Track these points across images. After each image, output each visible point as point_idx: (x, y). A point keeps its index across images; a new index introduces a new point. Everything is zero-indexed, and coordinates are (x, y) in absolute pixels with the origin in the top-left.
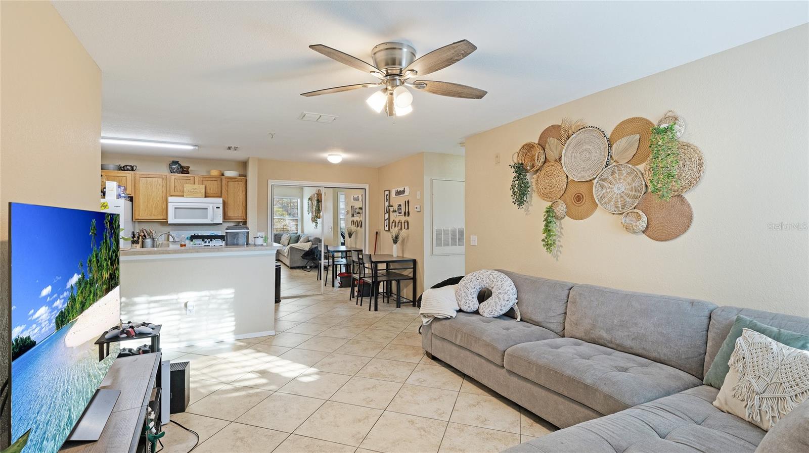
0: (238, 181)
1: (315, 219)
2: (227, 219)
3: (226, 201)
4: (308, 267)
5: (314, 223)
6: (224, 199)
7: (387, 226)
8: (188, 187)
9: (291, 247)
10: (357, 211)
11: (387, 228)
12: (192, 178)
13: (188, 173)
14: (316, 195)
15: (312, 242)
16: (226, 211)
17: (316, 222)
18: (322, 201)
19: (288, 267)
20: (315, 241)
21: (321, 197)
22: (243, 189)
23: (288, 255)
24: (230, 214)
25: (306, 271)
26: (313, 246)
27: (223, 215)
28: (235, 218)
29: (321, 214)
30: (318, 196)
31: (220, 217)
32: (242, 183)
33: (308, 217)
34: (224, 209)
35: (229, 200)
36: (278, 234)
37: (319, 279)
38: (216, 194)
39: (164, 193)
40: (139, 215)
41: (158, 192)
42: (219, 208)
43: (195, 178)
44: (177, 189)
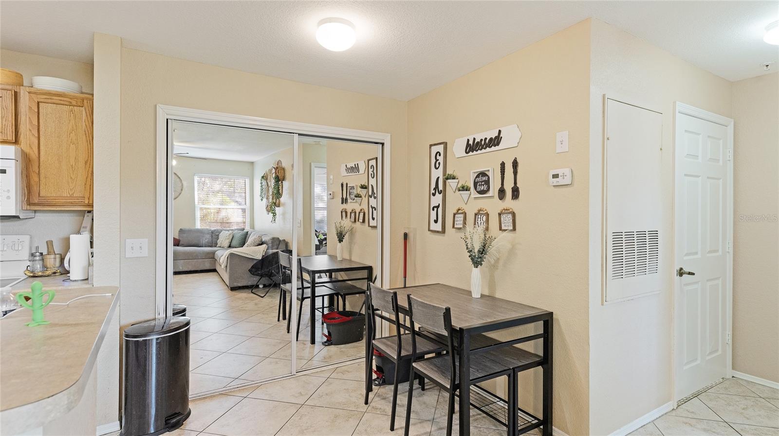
0: (71, 105)
1: (272, 208)
2: (34, 204)
3: (33, 154)
4: (261, 286)
5: (271, 215)
7: (436, 221)
9: (232, 255)
10: (355, 192)
11: (438, 227)
14: (274, 171)
15: (267, 244)
16: (32, 182)
17: (274, 213)
18: (284, 179)
19: (227, 286)
20: (272, 243)
21: (283, 171)
22: (88, 125)
23: (226, 266)
24: (47, 190)
25: (257, 295)
26: (271, 251)
27: (23, 194)
28: (61, 201)
29: (282, 199)
30: (277, 172)
31: (8, 198)
32: (82, 111)
33: (261, 205)
34: (24, 176)
35: (42, 153)
36: (215, 230)
37: (281, 318)
38: (1, 134)
42: (2, 171)
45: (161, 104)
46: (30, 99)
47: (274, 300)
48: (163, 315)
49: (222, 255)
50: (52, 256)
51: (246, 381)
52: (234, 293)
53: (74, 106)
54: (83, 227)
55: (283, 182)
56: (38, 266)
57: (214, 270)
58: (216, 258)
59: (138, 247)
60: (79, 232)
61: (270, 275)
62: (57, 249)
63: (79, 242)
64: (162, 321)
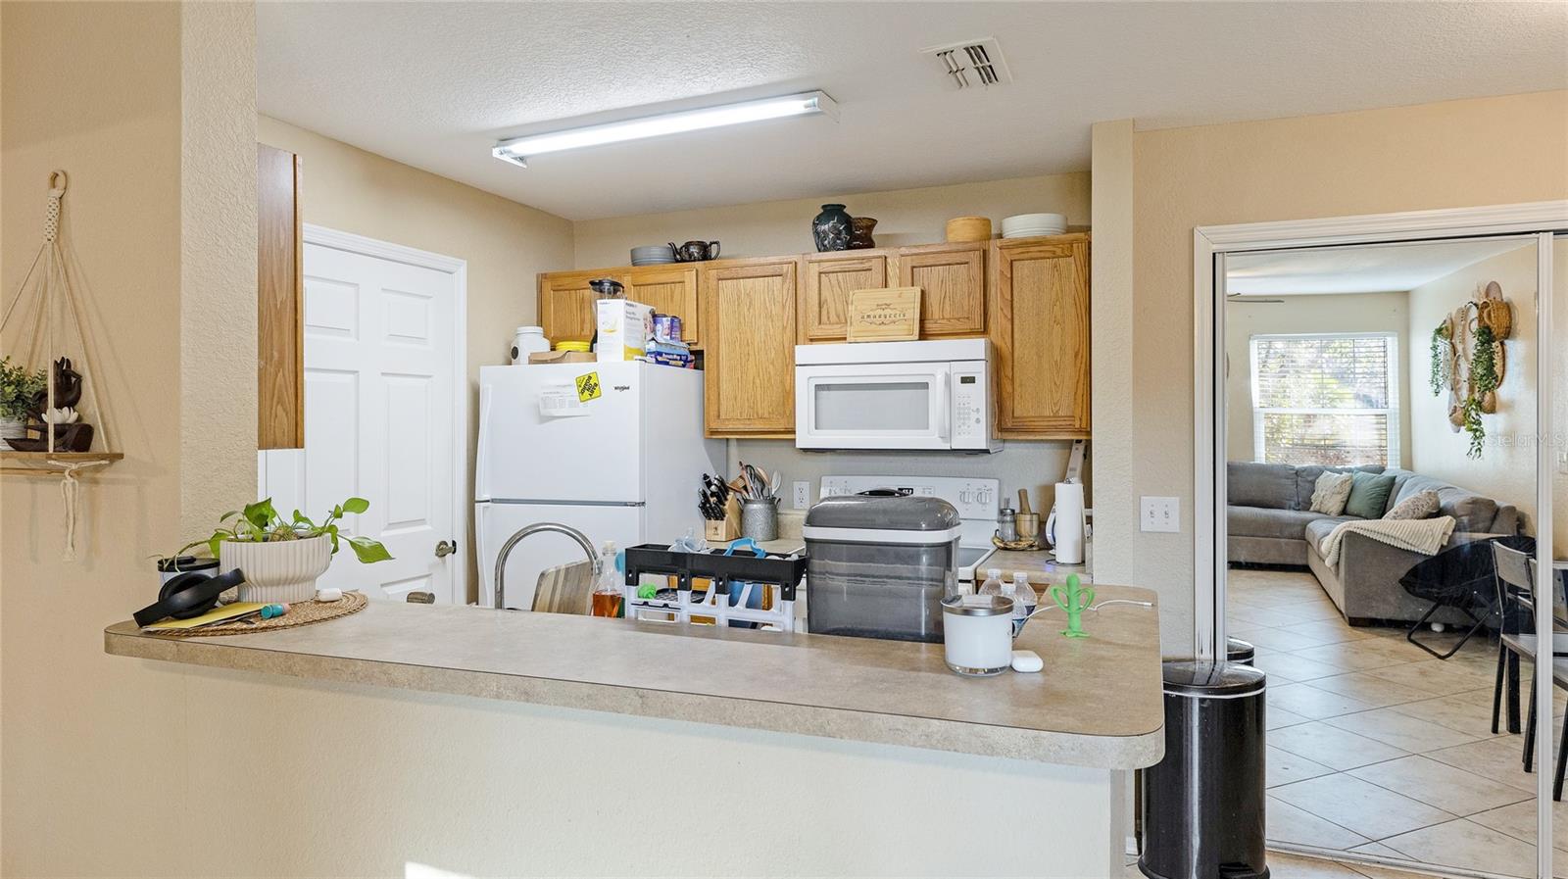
0: (1055, 256)
1: (1468, 416)
2: (1006, 430)
3: (1006, 349)
4: (1437, 628)
5: (1466, 434)
6: (999, 343)
8: (864, 300)
9: (1351, 536)
12: (877, 265)
13: (870, 245)
14: (1474, 313)
15: (1455, 516)
16: (1005, 395)
17: (1476, 430)
18: (1508, 333)
19: (1340, 612)
20: (1472, 513)
21: (1504, 313)
22: (1079, 289)
23: (1338, 564)
24: (1023, 407)
25: (1430, 651)
26: (1465, 538)
27: (993, 414)
28: (1042, 423)
29: (1503, 392)
30: (1485, 315)
31: (978, 421)
32: (1070, 264)
33: (1433, 406)
34: (995, 385)
35: (1016, 344)
36: (1305, 470)
37: (1503, 725)
38: (966, 320)
39: (788, 330)
40: (719, 416)
41: (772, 330)
42: (971, 380)
43: (889, 260)
44: (828, 313)
45: (1202, 225)
46: (1002, 257)
47: (1480, 673)
48: (1207, 655)
49: (1327, 535)
50: (1028, 517)
51: (1399, 855)
52: (1358, 632)
53: (1058, 257)
54: (1071, 470)
55: (1506, 342)
56: (1009, 531)
57: (1305, 569)
58: (1308, 536)
59: (1163, 512)
60: (1063, 479)
61: (1466, 604)
62: (1033, 504)
63: (1068, 495)
64: (1207, 667)
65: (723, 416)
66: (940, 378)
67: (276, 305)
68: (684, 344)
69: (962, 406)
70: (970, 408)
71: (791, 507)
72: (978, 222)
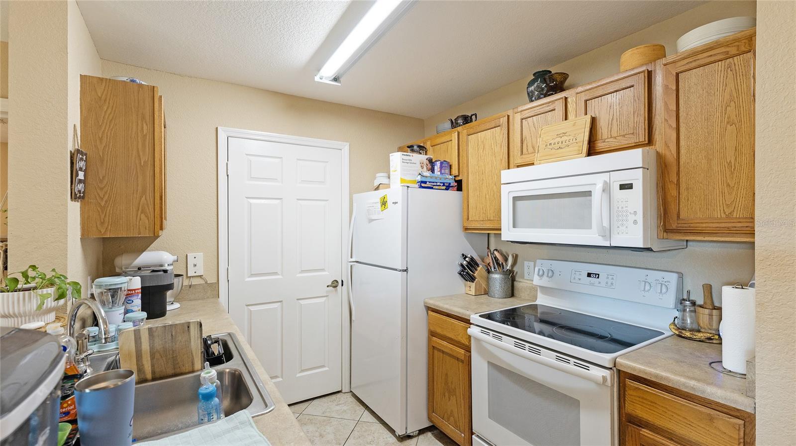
0: (728, 56)
2: (673, 231)
3: (671, 157)
6: (664, 151)
8: (549, 133)
12: (560, 104)
16: (670, 198)
24: (689, 209)
28: (712, 225)
38: (632, 136)
39: (503, 161)
40: (468, 219)
41: (495, 163)
42: (629, 186)
43: (569, 100)
44: (527, 146)
46: (668, 72)
53: (733, 56)
56: (689, 321)
65: (470, 219)
66: (600, 186)
67: (141, 163)
68: (451, 177)
69: (620, 209)
70: (627, 211)
71: (523, 277)
72: (646, 48)
